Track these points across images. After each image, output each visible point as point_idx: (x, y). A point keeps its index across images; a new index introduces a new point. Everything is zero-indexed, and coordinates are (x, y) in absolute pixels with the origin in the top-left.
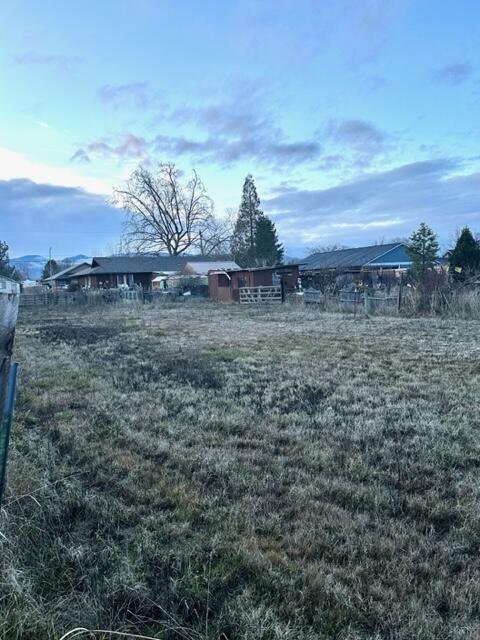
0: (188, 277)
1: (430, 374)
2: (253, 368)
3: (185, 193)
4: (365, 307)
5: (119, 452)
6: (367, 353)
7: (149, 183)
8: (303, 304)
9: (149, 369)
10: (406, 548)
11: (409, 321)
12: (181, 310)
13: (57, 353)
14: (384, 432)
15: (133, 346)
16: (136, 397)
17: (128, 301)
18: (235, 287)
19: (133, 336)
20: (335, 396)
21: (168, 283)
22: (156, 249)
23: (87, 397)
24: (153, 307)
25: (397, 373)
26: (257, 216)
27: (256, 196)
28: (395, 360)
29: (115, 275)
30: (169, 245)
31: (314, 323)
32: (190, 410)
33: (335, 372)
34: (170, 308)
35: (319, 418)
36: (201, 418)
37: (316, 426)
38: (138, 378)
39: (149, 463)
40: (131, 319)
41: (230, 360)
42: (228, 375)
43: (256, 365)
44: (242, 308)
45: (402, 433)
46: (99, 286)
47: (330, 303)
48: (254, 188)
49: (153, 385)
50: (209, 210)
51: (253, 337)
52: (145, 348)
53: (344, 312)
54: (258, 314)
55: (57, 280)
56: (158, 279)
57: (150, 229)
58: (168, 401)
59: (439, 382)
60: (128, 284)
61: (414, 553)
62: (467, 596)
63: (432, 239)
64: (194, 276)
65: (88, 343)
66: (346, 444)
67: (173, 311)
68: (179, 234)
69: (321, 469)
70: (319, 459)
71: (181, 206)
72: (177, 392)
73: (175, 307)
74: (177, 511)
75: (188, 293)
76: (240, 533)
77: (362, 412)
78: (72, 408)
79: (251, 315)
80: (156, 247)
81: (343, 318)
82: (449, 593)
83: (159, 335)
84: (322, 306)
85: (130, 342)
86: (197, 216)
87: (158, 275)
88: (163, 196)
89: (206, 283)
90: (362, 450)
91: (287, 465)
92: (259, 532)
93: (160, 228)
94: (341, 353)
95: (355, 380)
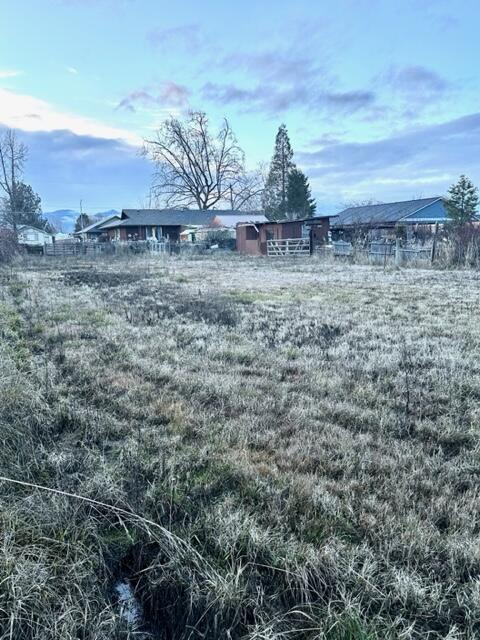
0: (215, 230)
1: (458, 317)
2: (271, 309)
3: (216, 144)
4: (397, 260)
5: (121, 374)
6: (392, 299)
7: (179, 133)
8: (332, 258)
9: (166, 308)
10: (408, 466)
11: (441, 272)
12: (207, 262)
13: (77, 293)
14: (400, 365)
15: (153, 290)
16: (148, 330)
17: (156, 253)
18: (263, 240)
19: (155, 282)
20: (352, 333)
21: (196, 235)
22: (186, 202)
23: (99, 329)
24: (180, 259)
25: (422, 316)
26: (289, 170)
27: (289, 148)
28: (421, 305)
29: (144, 227)
30: (199, 198)
31: (341, 273)
32: (201, 343)
33: (356, 314)
34: (196, 260)
35: (332, 352)
36: (210, 349)
37: (328, 358)
38: (152, 315)
39: (149, 384)
40: (156, 268)
41: (249, 303)
42: (244, 314)
43: (274, 307)
44: (269, 261)
45: (419, 365)
46: (128, 238)
47: (360, 256)
48: (287, 139)
49: (167, 321)
50: (240, 162)
51: (276, 285)
52: (164, 291)
53: (374, 264)
54: (284, 266)
55: (88, 233)
56: (186, 232)
57: (179, 182)
58: (180, 335)
59: (466, 324)
60: (157, 236)
61: (416, 472)
62: (471, 514)
63: (472, 193)
64: (222, 230)
65: (110, 286)
66: (357, 374)
67: (199, 262)
68: (209, 186)
69: (327, 394)
70: (326, 386)
71: (211, 158)
72: (190, 327)
73: (201, 259)
74: (170, 426)
75: (216, 246)
76: (231, 446)
77: (379, 347)
78: (82, 338)
79: (278, 267)
80: (185, 201)
81: (372, 270)
82: (452, 510)
83: (181, 281)
84: (351, 259)
85: (152, 286)
86: (228, 168)
87: (186, 228)
88: (193, 147)
89: (234, 236)
90: (374, 380)
91: (291, 390)
92: (252, 447)
93: (190, 180)
94: (365, 299)
95: (376, 321)
